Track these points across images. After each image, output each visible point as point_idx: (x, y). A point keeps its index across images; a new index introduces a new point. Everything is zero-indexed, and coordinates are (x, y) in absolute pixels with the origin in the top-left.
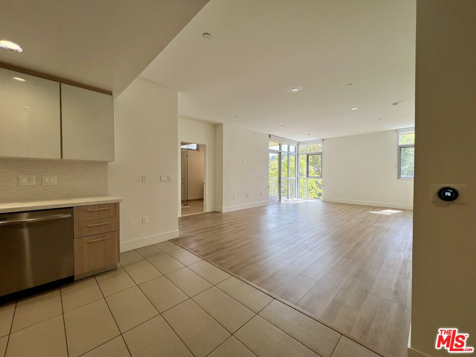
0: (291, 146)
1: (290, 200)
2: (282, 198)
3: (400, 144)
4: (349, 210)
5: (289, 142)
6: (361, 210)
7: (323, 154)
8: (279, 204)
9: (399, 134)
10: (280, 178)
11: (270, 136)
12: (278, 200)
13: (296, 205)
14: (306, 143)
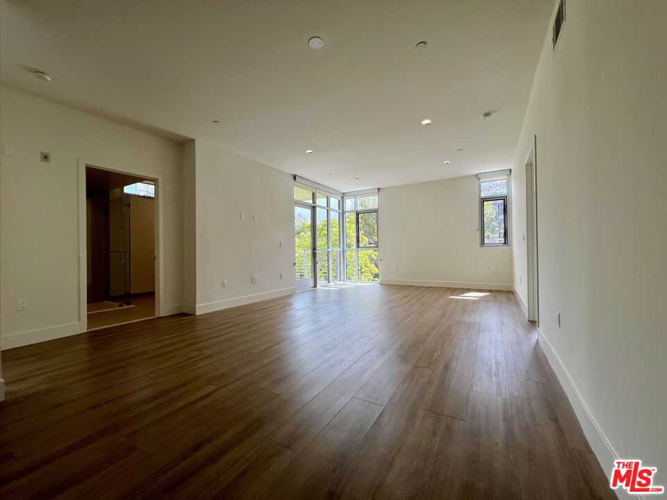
0: (331, 198)
1: (332, 284)
2: (318, 282)
3: (483, 195)
4: (420, 296)
5: (329, 193)
6: (436, 296)
7: (379, 212)
8: (314, 291)
9: (481, 180)
10: (314, 249)
11: (295, 177)
12: (312, 284)
13: (341, 292)
14: (354, 195)
